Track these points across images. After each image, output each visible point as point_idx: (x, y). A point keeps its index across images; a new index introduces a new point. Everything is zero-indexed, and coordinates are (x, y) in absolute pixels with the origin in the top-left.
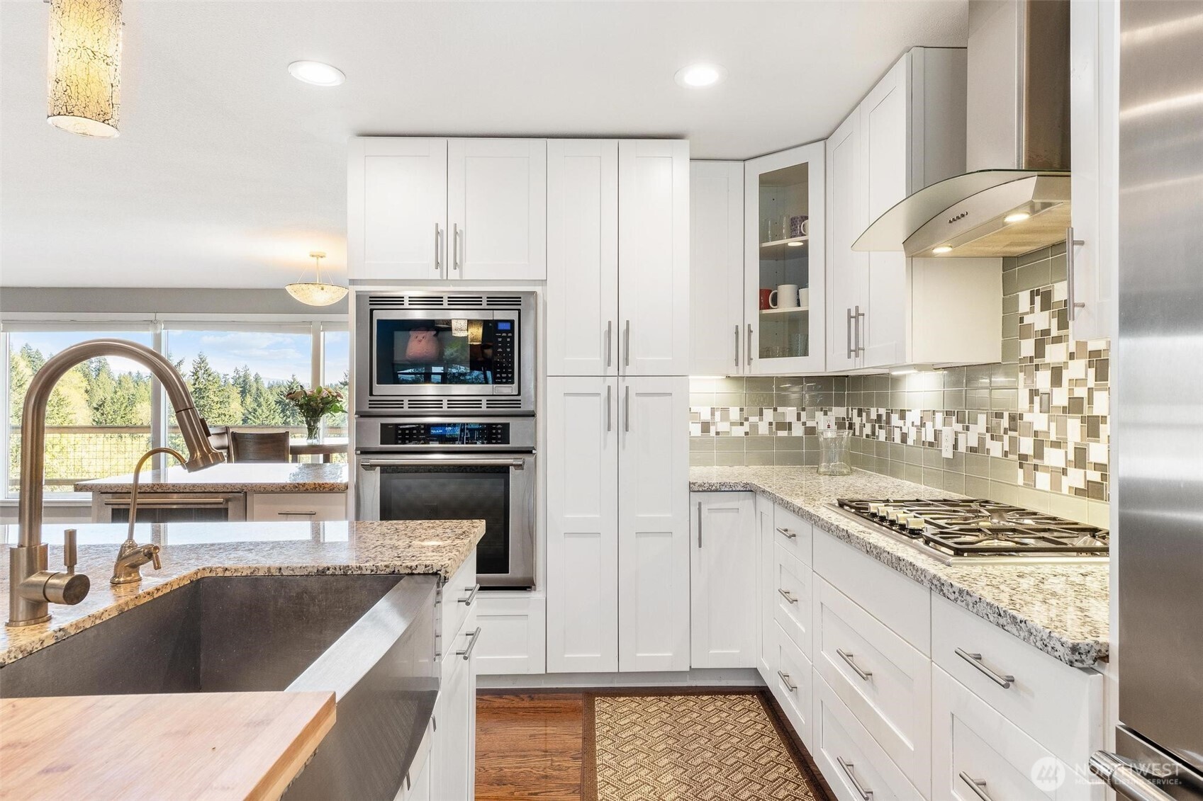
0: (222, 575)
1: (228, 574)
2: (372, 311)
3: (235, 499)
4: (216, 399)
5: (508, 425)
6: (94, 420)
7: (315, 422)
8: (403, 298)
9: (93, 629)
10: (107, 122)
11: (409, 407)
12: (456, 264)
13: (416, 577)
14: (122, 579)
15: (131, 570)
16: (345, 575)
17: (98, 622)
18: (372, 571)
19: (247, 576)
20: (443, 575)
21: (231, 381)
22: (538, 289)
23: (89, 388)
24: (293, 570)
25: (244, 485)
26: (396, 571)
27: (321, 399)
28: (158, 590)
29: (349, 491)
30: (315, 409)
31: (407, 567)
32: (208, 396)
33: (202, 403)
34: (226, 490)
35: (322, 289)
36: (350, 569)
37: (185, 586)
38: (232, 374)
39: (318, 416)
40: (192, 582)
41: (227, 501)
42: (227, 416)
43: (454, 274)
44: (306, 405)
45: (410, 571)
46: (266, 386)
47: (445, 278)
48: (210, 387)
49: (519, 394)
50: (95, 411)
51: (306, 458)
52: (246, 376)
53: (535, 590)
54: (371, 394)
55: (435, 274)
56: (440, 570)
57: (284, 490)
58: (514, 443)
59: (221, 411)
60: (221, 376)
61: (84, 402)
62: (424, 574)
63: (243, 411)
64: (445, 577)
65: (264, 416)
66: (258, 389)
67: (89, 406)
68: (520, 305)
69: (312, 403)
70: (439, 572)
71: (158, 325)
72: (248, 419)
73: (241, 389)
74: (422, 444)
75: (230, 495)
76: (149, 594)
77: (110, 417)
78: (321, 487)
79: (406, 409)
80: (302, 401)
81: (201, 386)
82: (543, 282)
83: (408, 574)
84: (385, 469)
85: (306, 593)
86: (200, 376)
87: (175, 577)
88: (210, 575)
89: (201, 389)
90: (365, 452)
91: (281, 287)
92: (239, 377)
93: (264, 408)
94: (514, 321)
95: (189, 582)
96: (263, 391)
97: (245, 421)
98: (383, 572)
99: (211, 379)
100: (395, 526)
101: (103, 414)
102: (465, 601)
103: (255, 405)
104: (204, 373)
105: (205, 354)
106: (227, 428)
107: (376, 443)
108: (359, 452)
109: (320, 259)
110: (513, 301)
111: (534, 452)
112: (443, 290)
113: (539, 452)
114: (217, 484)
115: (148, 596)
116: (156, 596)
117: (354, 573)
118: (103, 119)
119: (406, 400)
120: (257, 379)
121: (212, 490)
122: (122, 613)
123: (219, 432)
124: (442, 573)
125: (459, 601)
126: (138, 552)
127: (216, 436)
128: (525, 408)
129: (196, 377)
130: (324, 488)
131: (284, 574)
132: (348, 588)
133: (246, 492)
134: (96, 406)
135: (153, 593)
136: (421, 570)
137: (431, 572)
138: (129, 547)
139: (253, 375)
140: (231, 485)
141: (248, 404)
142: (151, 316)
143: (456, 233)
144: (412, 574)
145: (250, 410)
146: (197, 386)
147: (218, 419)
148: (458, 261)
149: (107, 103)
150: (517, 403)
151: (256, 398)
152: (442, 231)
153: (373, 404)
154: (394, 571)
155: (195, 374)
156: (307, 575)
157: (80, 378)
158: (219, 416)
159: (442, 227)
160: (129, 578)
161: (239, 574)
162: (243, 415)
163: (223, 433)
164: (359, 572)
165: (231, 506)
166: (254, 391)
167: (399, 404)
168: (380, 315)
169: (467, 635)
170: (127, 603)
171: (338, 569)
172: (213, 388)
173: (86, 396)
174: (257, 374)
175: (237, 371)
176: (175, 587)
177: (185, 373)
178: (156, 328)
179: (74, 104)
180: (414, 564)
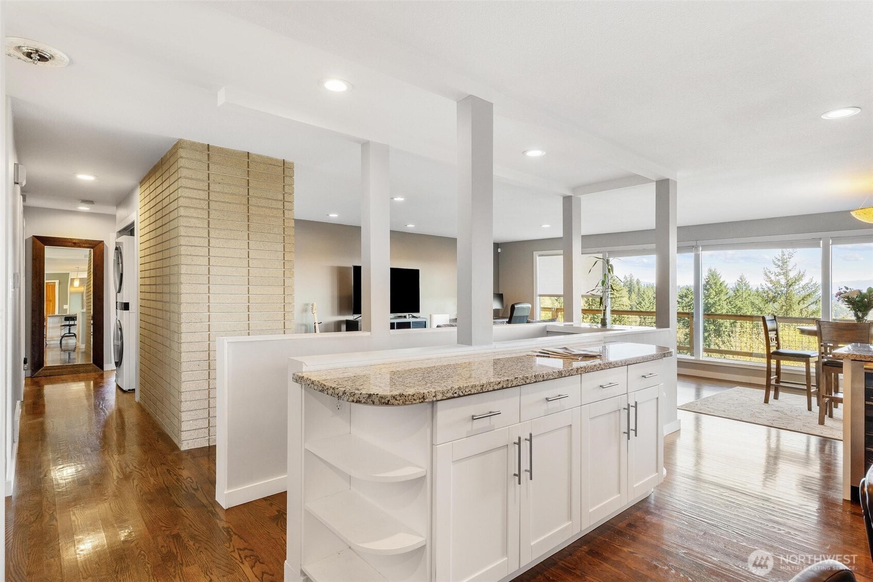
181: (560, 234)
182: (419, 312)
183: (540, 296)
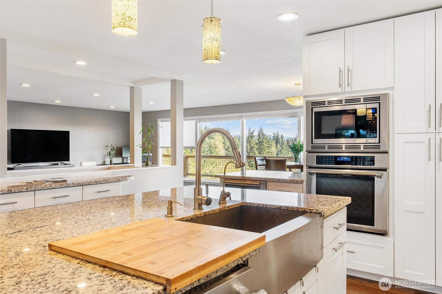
0: (249, 205)
1: (251, 205)
2: (312, 108)
3: (263, 183)
4: (266, 146)
5: (374, 157)
6: (226, 154)
7: (298, 155)
8: (325, 102)
9: (213, 214)
10: (217, 59)
11: (328, 149)
12: (348, 84)
13: (312, 213)
14: (221, 202)
15: (224, 199)
16: (288, 210)
17: (214, 212)
18: (297, 209)
19: (256, 206)
20: (323, 214)
21: (272, 138)
22: (390, 92)
23: (224, 142)
24: (270, 206)
25: (266, 178)
26: (305, 210)
27: (300, 146)
28: (230, 206)
29: (304, 183)
30: (298, 150)
31: (309, 209)
32: (263, 145)
33: (261, 147)
34: (260, 180)
35: (299, 99)
36: (289, 208)
37: (238, 207)
38: (272, 135)
39: (299, 153)
40: (240, 206)
41: (260, 184)
42: (271, 153)
43: (348, 89)
44: (294, 148)
45: (310, 211)
46: (285, 140)
47: (344, 91)
48: (264, 141)
49: (379, 143)
50: (226, 150)
51: (294, 170)
52: (278, 136)
53: (388, 236)
54: (312, 143)
55: (340, 90)
56: (322, 212)
57: (279, 181)
58: (376, 166)
59: (268, 151)
60: (268, 136)
61: (223, 147)
62: (316, 213)
63: (277, 151)
64: (323, 215)
65: (285, 153)
66: (282, 141)
67: (224, 149)
68: (380, 100)
69: (296, 147)
70: (321, 213)
71: (243, 118)
72: (279, 154)
73: (276, 141)
74: (334, 165)
75: (261, 182)
76: (228, 207)
77: (231, 153)
78: (293, 181)
79: (326, 149)
80: (292, 146)
81: (261, 140)
82: (393, 88)
83: (310, 212)
84: (319, 175)
85: (275, 215)
86: (260, 136)
87: (235, 203)
88: (246, 205)
89: (261, 142)
90: (310, 167)
91: (284, 99)
92: (275, 136)
93: (285, 149)
94: (377, 108)
95: (239, 206)
96: (284, 142)
97: (277, 155)
98: (300, 210)
99: (265, 137)
100: (312, 196)
101: (228, 152)
102: (336, 228)
103: (281, 148)
104: (262, 135)
105: (262, 127)
106: (265, 157)
107: (315, 165)
108: (307, 167)
109: (299, 86)
110: (376, 99)
111: (387, 170)
112: (343, 97)
113: (390, 170)
114: (257, 178)
115: (227, 208)
116: (230, 208)
117: (291, 209)
118: (216, 59)
119: (326, 145)
120: (282, 137)
121: (255, 180)
122: (220, 211)
123: (262, 159)
124: (322, 213)
125: (334, 228)
126: (225, 194)
127: (261, 160)
128: (382, 149)
129: (259, 137)
130: (294, 181)
131: (268, 207)
132: (288, 215)
133: (266, 181)
134: (226, 149)
135: (229, 207)
136: (314, 211)
137: (318, 212)
138: (223, 192)
139: (280, 135)
140: (261, 178)
141: (278, 148)
142: (240, 114)
143: (349, 70)
144: (311, 212)
145: (279, 150)
146: (259, 140)
147: (267, 154)
148: (349, 83)
149: (217, 53)
150: (378, 147)
151: (281, 145)
152: (342, 70)
153: (313, 147)
154: (304, 210)
155: (259, 135)
156: (275, 208)
157: (221, 138)
158: (267, 153)
159: (342, 69)
160: (223, 202)
161: (254, 205)
162: (277, 152)
163: (264, 159)
164: (292, 209)
165: (261, 186)
166: (281, 142)
167: (324, 147)
168: (315, 110)
169: (340, 243)
170: (222, 209)
171: (285, 207)
172: (265, 141)
173: (223, 145)
174: (282, 135)
175: (274, 134)
176: (235, 207)
177: (255, 135)
178: (242, 119)
179: (209, 56)
180: (312, 209)
181: (169, 108)
182: (69, 160)
183: (161, 147)
